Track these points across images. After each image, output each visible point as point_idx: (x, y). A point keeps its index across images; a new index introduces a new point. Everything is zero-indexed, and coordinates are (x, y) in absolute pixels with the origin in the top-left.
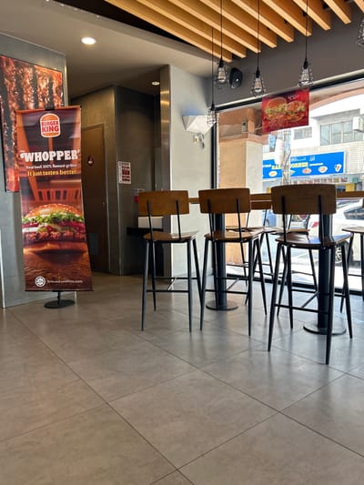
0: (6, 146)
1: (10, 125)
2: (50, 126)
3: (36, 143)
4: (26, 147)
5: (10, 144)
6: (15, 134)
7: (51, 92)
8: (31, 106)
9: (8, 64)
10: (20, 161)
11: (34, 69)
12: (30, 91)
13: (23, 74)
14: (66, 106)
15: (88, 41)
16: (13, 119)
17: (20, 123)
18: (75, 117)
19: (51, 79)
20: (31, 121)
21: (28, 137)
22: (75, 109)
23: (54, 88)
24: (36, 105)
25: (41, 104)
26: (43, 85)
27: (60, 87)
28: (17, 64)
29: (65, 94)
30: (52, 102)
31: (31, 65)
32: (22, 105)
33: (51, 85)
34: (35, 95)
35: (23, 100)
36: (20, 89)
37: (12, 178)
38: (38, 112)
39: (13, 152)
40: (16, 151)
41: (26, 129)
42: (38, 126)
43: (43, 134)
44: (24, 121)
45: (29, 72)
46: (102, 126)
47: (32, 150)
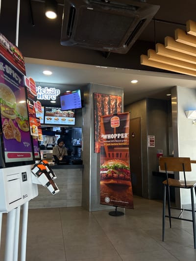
0: (96, 132)
1: (98, 123)
2: (115, 122)
3: (108, 130)
4: (104, 132)
5: (97, 131)
6: (100, 127)
7: (116, 106)
8: (107, 113)
9: (99, 96)
10: (101, 138)
11: (110, 97)
12: (107, 107)
13: (105, 100)
14: (123, 113)
15: (134, 82)
16: (99, 120)
17: (102, 122)
18: (126, 118)
19: (116, 100)
20: (107, 120)
21: (105, 127)
22: (127, 114)
23: (117, 104)
24: (109, 113)
25: (111, 112)
26: (113, 103)
27: (120, 103)
28: (102, 96)
29: (122, 106)
30: (116, 111)
31: (108, 96)
32: (103, 113)
33: (116, 103)
34: (109, 108)
35: (104, 111)
36: (103, 107)
37: (97, 146)
38: (110, 116)
39: (98, 134)
40: (100, 134)
41: (105, 124)
42: (110, 122)
43: (112, 126)
44: (104, 120)
45: (107, 98)
46: (140, 118)
47: (106, 133)
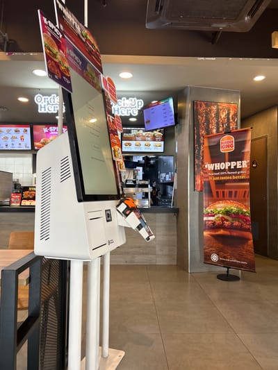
0: (196, 160)
1: (199, 146)
2: (227, 144)
3: (216, 156)
4: (210, 160)
5: (199, 159)
6: (203, 152)
7: (228, 119)
8: (214, 131)
9: (201, 106)
10: (204, 169)
11: (218, 106)
12: (214, 121)
13: (210, 111)
14: (239, 129)
15: (259, 78)
16: (202, 142)
17: (206, 144)
18: (246, 136)
19: (229, 110)
20: (214, 142)
21: (211, 153)
22: (246, 131)
23: (230, 116)
24: (218, 131)
25: (221, 129)
26: (223, 116)
27: (235, 115)
28: (207, 105)
29: (238, 119)
30: (228, 127)
31: (216, 103)
32: (208, 131)
33: (228, 114)
34: (218, 124)
35: (209, 127)
36: (208, 121)
37: (199, 182)
38: (219, 135)
39: (200, 164)
40: (203, 163)
41: (210, 147)
42: (218, 145)
43: (222, 150)
44: (209, 142)
45: (214, 108)
46: (266, 137)
47: (213, 162)
